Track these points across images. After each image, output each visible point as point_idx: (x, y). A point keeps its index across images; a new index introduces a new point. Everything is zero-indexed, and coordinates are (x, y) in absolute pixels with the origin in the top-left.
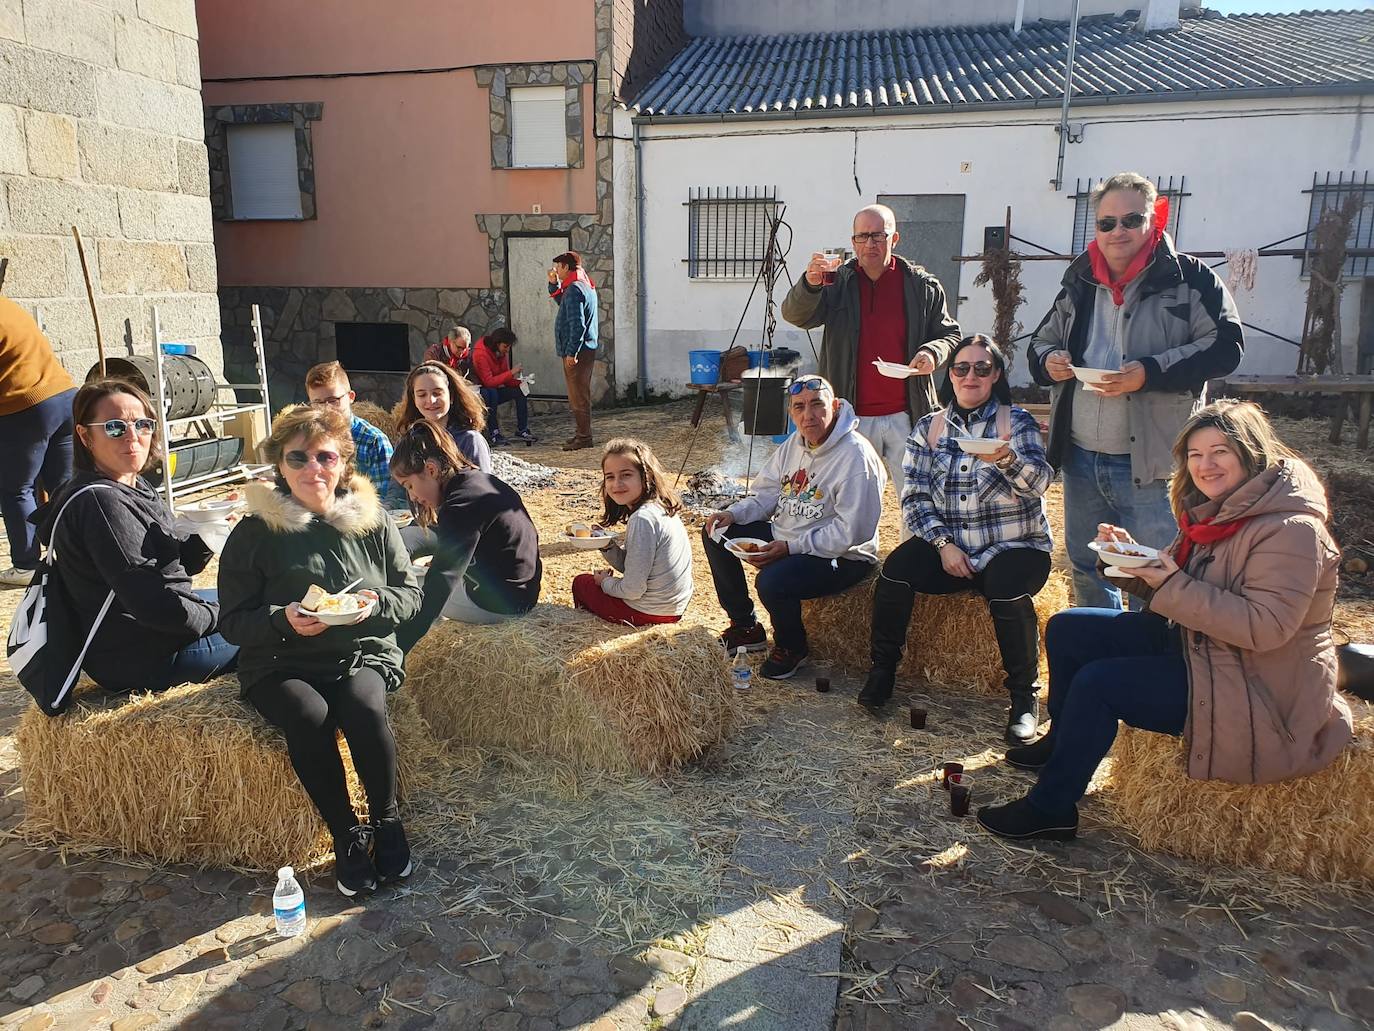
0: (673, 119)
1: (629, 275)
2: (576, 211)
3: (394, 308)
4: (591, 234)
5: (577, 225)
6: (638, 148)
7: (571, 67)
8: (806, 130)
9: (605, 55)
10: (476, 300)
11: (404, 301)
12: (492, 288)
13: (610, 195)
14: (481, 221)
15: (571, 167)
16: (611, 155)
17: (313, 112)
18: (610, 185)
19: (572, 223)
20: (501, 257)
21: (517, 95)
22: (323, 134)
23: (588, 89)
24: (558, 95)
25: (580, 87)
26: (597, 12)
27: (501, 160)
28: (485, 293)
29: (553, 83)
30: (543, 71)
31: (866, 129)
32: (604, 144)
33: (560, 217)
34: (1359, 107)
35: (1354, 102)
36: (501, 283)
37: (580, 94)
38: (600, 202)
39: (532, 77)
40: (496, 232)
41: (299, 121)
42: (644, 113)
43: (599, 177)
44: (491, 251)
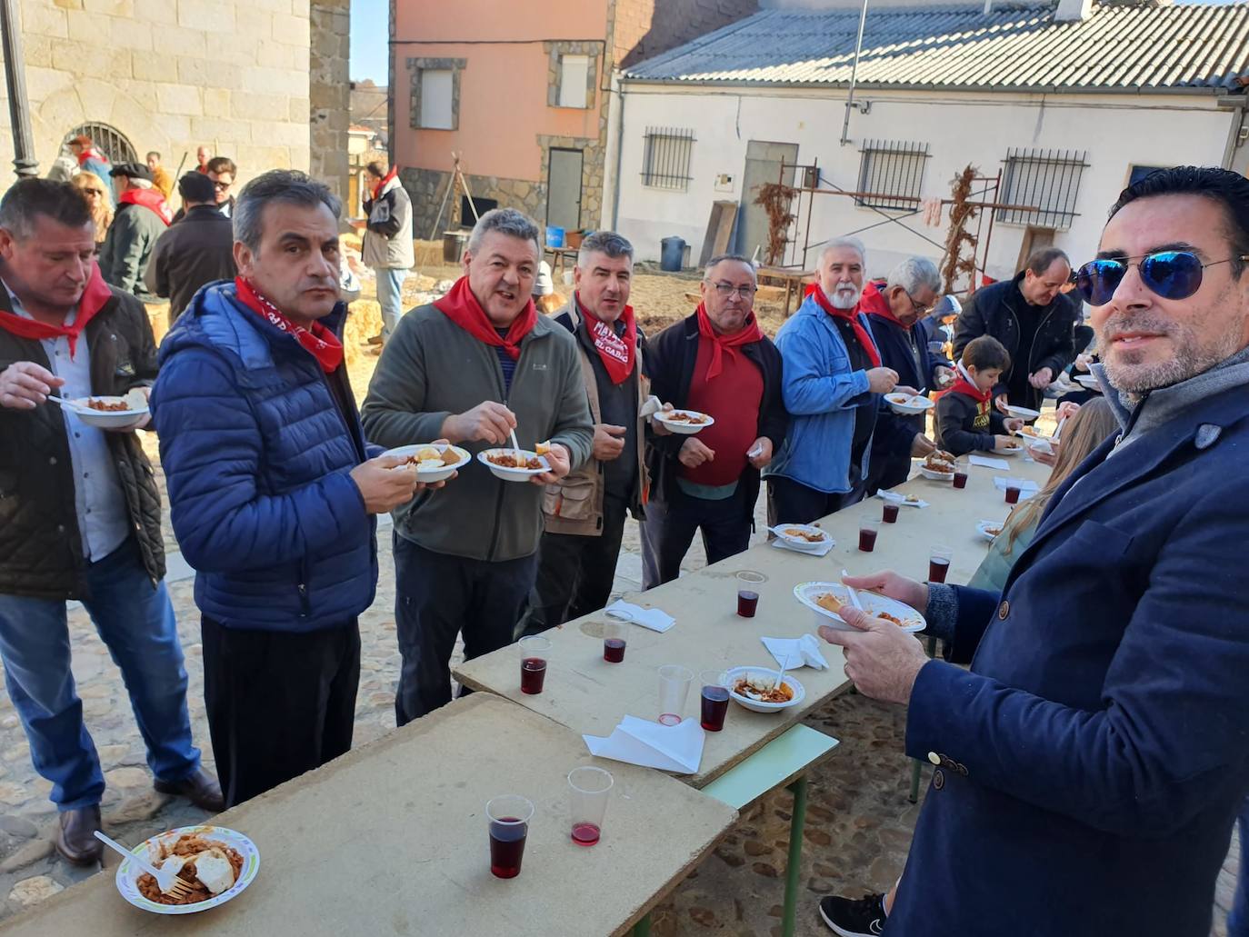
0: (641, 81)
1: (611, 180)
2: (588, 136)
3: (491, 189)
4: (594, 151)
5: (587, 145)
6: (621, 98)
7: (593, 44)
8: (712, 94)
9: (610, 37)
10: (532, 189)
11: (497, 186)
12: (541, 182)
13: (605, 127)
14: (539, 137)
15: (587, 108)
16: (608, 102)
17: (462, 64)
18: (606, 121)
19: (585, 144)
20: (547, 162)
21: (566, 60)
22: (467, 77)
23: (600, 57)
24: (584, 61)
25: (596, 57)
26: (609, 8)
27: (553, 101)
28: (537, 185)
29: (582, 53)
30: (578, 46)
31: (745, 95)
32: (605, 94)
33: (577, 140)
34: (1043, 102)
35: (1039, 98)
36: (545, 179)
37: (596, 61)
38: (600, 132)
39: (572, 49)
40: (546, 147)
41: (455, 69)
42: (627, 77)
43: (601, 116)
44: (542, 158)
